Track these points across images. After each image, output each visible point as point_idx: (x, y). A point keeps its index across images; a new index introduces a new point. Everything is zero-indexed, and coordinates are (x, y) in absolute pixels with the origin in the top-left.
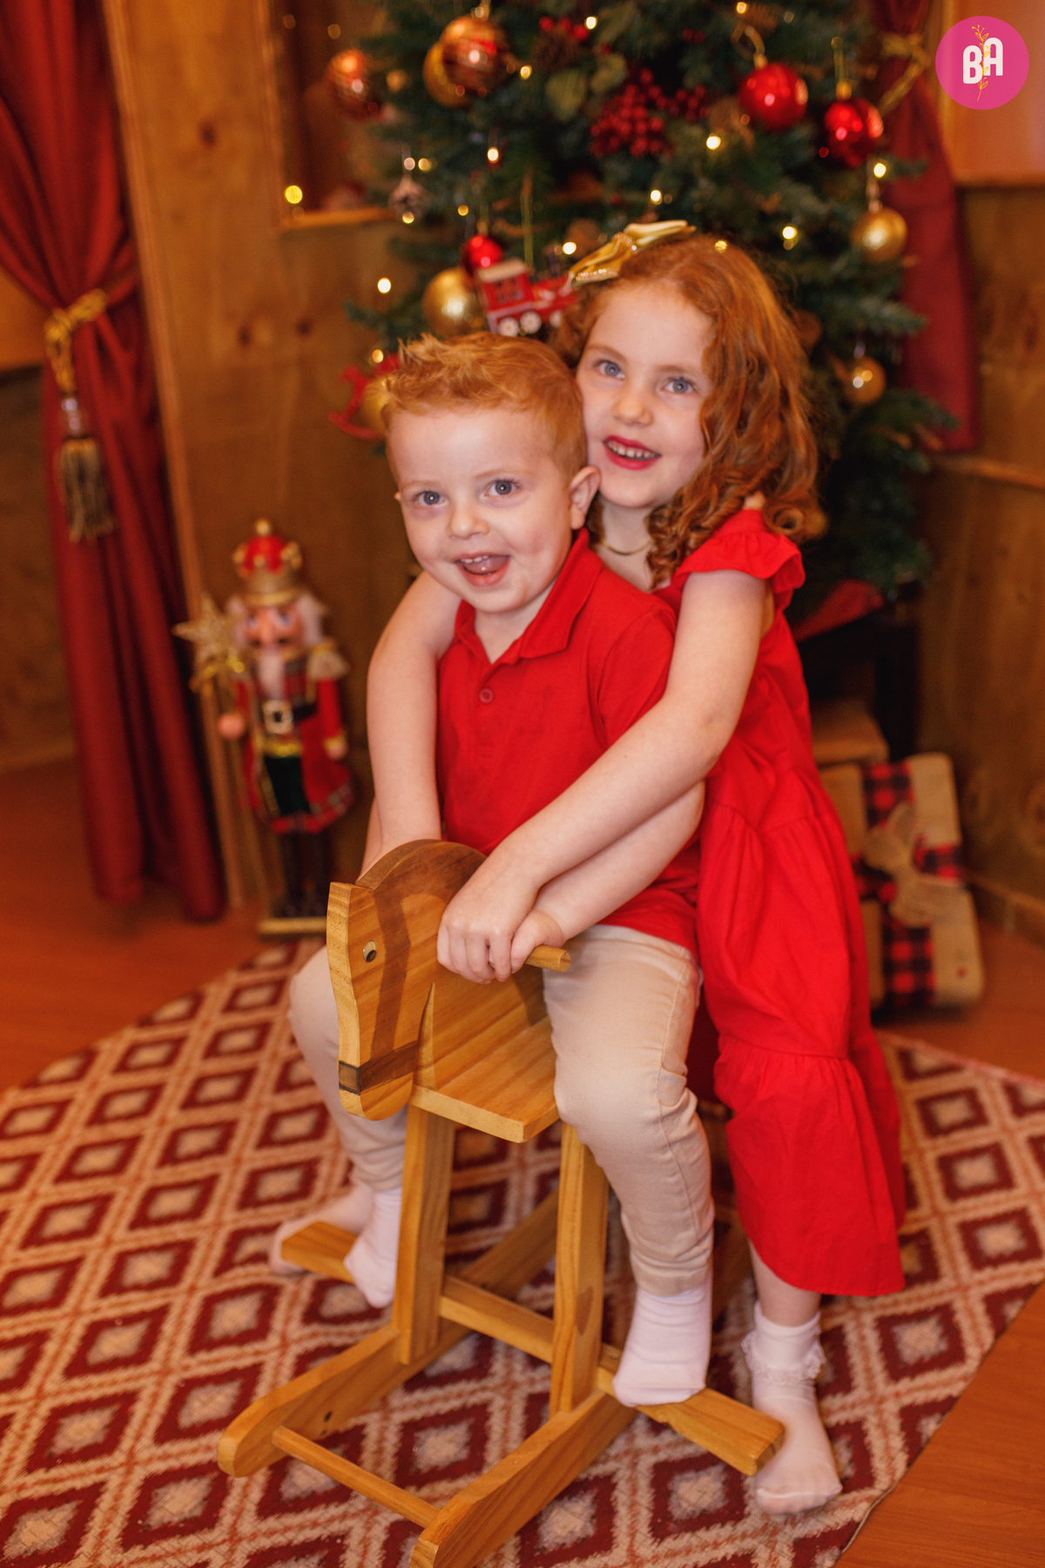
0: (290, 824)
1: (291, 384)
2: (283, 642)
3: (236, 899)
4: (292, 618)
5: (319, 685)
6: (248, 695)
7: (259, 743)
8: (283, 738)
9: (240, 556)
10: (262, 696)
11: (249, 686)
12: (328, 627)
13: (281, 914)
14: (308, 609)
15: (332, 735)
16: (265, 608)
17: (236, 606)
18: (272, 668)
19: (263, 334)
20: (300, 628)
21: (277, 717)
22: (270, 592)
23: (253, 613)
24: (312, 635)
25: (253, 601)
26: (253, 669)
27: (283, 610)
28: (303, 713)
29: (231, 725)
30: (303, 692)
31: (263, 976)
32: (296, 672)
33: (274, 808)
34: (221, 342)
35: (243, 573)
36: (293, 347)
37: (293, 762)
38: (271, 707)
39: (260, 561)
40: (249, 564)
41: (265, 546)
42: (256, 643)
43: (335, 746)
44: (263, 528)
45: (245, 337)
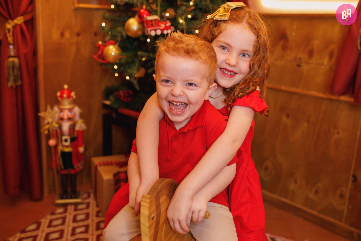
0: (66, 172)
1: (73, 49)
2: (69, 119)
3: (46, 194)
4: (73, 112)
5: (78, 132)
6: (58, 134)
7: (60, 148)
8: (67, 147)
9: (59, 94)
10: (62, 134)
11: (59, 131)
12: (82, 116)
13: (62, 198)
14: (77, 110)
15: (81, 146)
16: (65, 109)
17: (56, 108)
18: (66, 126)
19: (67, 35)
20: (74, 115)
21: (66, 141)
22: (66, 104)
23: (61, 110)
24: (77, 118)
25: (61, 107)
26: (60, 127)
27: (70, 110)
28: (73, 140)
29: (52, 142)
30: (74, 134)
31: (59, 216)
32: (72, 128)
33: (62, 167)
34: (56, 35)
35: (59, 99)
36: (75, 39)
37: (70, 153)
38: (64, 138)
39: (65, 95)
40: (62, 96)
41: (66, 92)
42: (62, 119)
43: (81, 149)
44: (66, 87)
45: (62, 35)
